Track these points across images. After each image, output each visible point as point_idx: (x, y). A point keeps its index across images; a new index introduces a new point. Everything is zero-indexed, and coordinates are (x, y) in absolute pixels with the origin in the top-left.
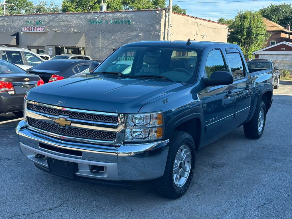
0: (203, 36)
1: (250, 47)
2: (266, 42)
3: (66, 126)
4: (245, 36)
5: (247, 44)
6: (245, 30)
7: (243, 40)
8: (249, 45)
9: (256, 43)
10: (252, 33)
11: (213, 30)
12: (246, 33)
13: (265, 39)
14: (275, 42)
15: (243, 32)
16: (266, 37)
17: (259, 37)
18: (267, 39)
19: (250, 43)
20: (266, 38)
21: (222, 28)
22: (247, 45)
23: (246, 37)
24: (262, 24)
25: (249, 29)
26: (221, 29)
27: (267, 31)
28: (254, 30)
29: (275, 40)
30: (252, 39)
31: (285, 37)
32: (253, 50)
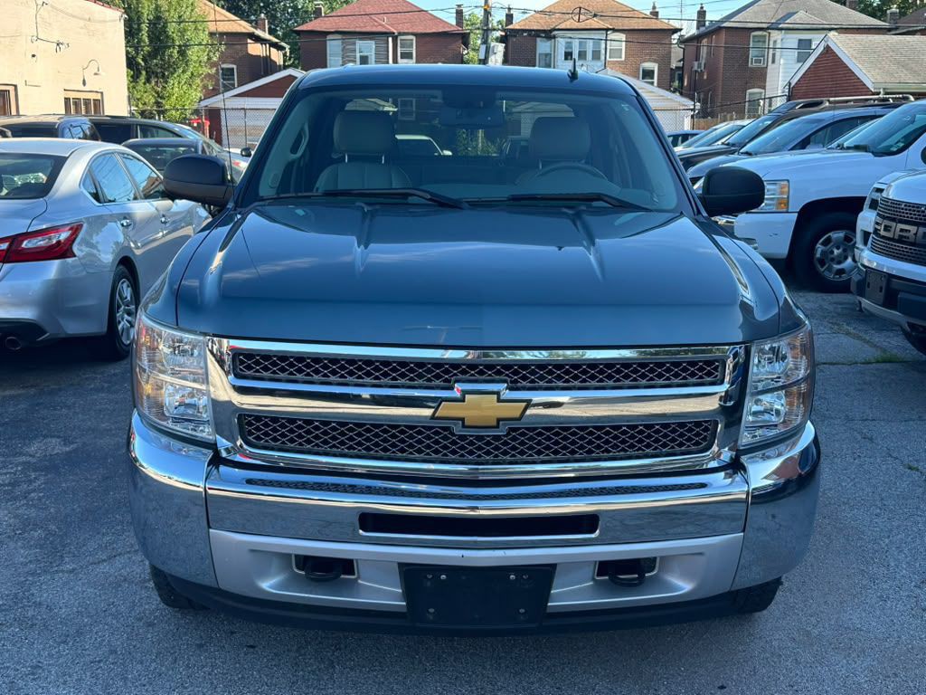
0: (58, 45)
1: (166, 82)
2: (211, 67)
3: (497, 427)
4: (146, 49)
5: (157, 73)
6: (145, 27)
7: (143, 60)
8: (163, 76)
9: (184, 72)
10: (168, 37)
11: (82, 23)
12: (149, 37)
13: (209, 59)
14: (233, 69)
15: (138, 34)
16: (210, 51)
17: (193, 53)
18: (215, 59)
19: (165, 69)
20: (211, 54)
21: (108, 19)
22: (158, 78)
23: (148, 51)
24: (192, 10)
25: (155, 24)
26: (105, 21)
27: (212, 34)
28: (172, 28)
29: (232, 63)
30: (171, 56)
31: (258, 54)
32: (176, 95)
